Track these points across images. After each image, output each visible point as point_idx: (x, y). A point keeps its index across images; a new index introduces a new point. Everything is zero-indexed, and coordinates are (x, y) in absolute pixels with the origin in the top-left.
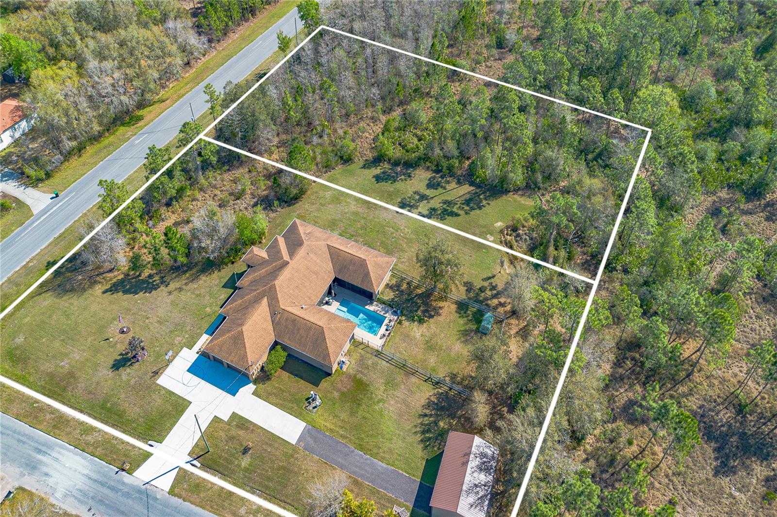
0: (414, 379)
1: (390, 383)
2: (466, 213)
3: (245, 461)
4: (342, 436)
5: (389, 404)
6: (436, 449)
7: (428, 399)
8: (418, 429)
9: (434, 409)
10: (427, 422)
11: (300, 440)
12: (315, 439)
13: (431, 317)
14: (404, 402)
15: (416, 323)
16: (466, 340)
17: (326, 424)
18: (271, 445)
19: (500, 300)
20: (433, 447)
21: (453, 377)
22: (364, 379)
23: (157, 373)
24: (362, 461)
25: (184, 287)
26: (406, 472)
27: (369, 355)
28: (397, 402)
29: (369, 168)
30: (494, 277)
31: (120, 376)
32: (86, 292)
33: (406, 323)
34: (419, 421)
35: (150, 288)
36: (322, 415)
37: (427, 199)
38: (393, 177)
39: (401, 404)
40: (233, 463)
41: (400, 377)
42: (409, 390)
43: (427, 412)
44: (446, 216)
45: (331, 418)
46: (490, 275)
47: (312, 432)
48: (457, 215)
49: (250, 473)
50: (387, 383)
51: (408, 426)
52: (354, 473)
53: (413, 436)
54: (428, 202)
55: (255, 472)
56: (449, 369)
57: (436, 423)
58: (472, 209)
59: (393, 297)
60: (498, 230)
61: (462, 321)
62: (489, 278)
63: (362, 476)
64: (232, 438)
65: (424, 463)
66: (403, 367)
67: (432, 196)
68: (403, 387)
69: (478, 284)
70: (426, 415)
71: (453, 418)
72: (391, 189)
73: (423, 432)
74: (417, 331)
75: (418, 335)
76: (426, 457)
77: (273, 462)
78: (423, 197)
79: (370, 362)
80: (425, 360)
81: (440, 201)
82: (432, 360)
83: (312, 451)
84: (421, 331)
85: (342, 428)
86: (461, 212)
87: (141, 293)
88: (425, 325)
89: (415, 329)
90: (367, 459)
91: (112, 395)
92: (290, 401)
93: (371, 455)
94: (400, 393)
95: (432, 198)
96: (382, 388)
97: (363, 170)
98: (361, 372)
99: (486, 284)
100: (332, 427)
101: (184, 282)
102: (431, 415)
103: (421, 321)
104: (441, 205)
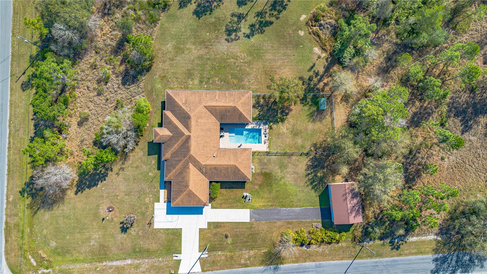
0: (294, 158)
1: (282, 166)
2: (277, 18)
3: (229, 240)
4: (271, 206)
5: (287, 178)
6: (321, 189)
7: (307, 165)
8: (308, 183)
9: (312, 168)
10: (311, 177)
11: (251, 218)
12: (258, 214)
13: (287, 114)
14: (294, 173)
15: (280, 123)
16: (314, 120)
17: (259, 204)
18: (237, 228)
19: (324, 82)
20: (320, 188)
21: (315, 145)
22: (267, 171)
23: (150, 224)
24: (287, 212)
25: (123, 166)
26: (311, 206)
27: (263, 157)
28: (291, 174)
29: (185, 6)
30: (314, 65)
31: (130, 234)
32: (65, 199)
33: (274, 126)
34: (307, 179)
35: (102, 177)
36: (255, 201)
37: (244, 18)
38: (208, 7)
39: (293, 175)
40: (224, 244)
41: (285, 160)
42: (294, 165)
43: (309, 172)
44: (264, 28)
45: (261, 200)
46: (312, 65)
47: (255, 212)
48: (271, 23)
49: (235, 244)
50: (281, 167)
51: (302, 184)
52: (286, 219)
53: (307, 188)
54: (246, 20)
55: (237, 243)
56: (311, 142)
57: (316, 176)
58: (280, 12)
59: (258, 113)
60: (305, 23)
61: (306, 108)
62: (312, 67)
63: (291, 219)
64: (216, 234)
65: (318, 198)
66: (285, 154)
67: (246, 13)
68: (290, 165)
69: (306, 76)
70: (309, 174)
71: (324, 168)
72: (213, 20)
73: (311, 184)
74: (283, 128)
75: (285, 130)
76: (318, 195)
77: (243, 235)
78: (240, 17)
79: (265, 161)
80: (296, 143)
81: (254, 15)
82: (299, 141)
83: (260, 220)
84: (285, 127)
85: (269, 201)
86: (273, 19)
87: (100, 183)
88: (286, 121)
89: (282, 127)
90: (289, 210)
91: (135, 245)
92: (234, 203)
93: (290, 207)
94: (290, 169)
95: (247, 14)
96: (279, 171)
97: (182, 10)
98: (263, 168)
99: (311, 73)
100: (264, 204)
101: (121, 163)
102: (312, 173)
103: (282, 120)
104: (256, 18)
